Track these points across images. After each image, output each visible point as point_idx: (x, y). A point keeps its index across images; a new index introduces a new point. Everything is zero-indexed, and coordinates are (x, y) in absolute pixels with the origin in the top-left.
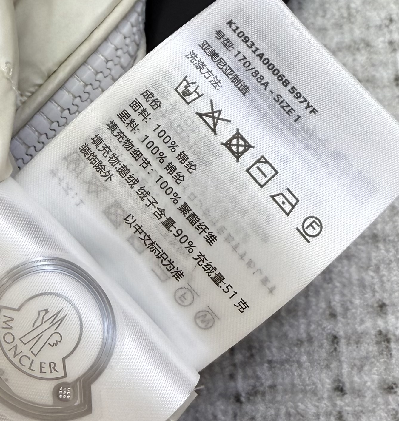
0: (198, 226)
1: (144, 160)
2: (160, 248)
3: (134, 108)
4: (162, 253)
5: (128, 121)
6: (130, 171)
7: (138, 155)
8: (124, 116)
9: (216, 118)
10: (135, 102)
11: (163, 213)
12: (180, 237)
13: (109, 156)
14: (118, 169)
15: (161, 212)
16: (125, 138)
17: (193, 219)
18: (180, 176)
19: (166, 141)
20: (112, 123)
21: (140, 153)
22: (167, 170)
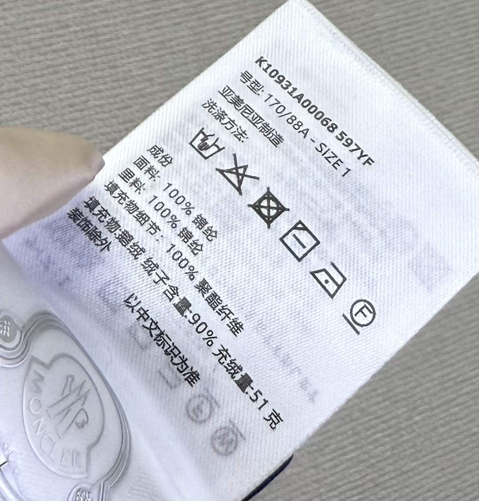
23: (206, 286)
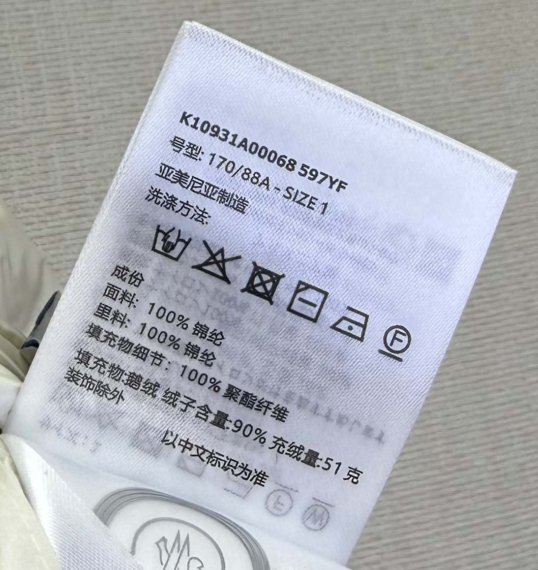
0: (257, 406)
1: (154, 355)
2: (223, 456)
3: (111, 296)
4: (228, 461)
5: (111, 316)
6: (142, 378)
7: (143, 353)
8: (104, 311)
9: (220, 261)
10: (109, 289)
11: (207, 410)
12: (242, 429)
13: (106, 370)
14: (125, 382)
15: (205, 410)
16: (117, 340)
17: (248, 400)
18: (208, 356)
19: (170, 319)
20: (91, 327)
21: (145, 349)
22: (189, 355)
23: (234, 391)
